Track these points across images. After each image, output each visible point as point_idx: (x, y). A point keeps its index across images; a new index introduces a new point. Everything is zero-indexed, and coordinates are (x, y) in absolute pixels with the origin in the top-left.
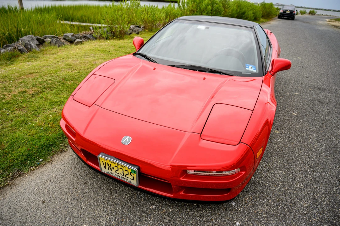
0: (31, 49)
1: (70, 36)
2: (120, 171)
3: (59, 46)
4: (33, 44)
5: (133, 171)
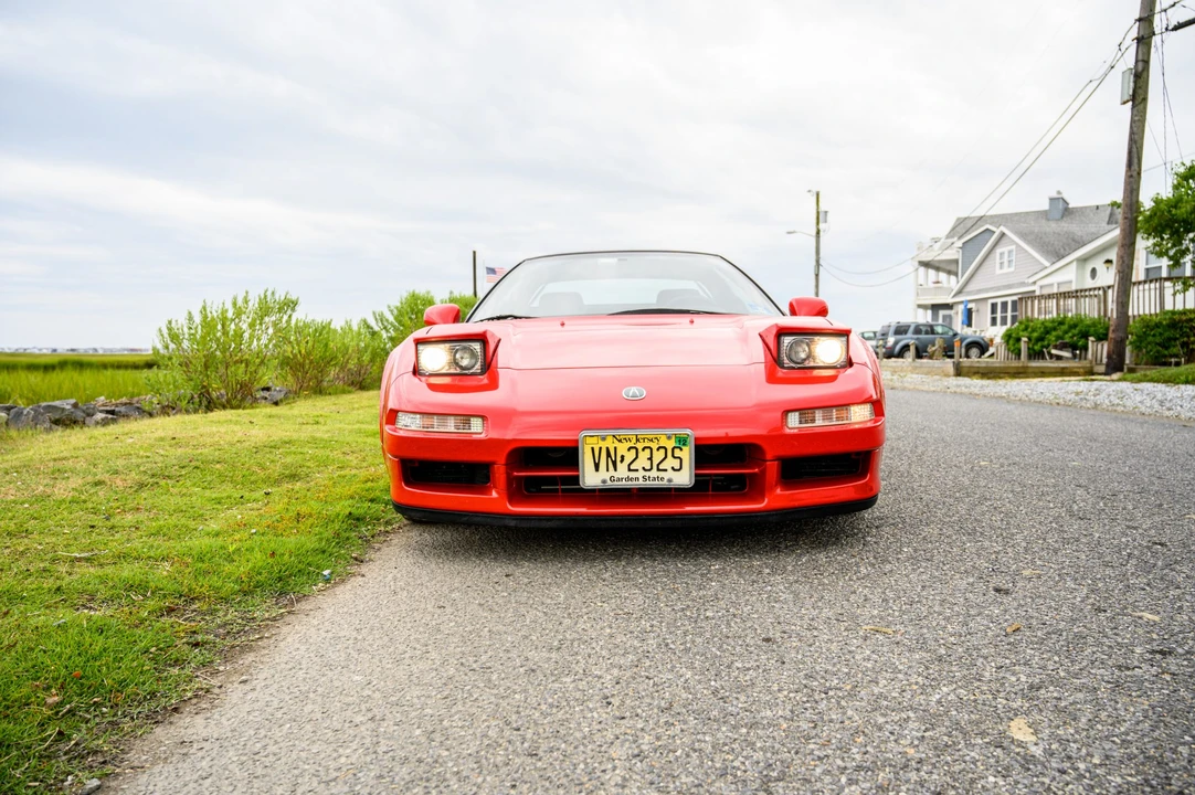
5: (682, 441)
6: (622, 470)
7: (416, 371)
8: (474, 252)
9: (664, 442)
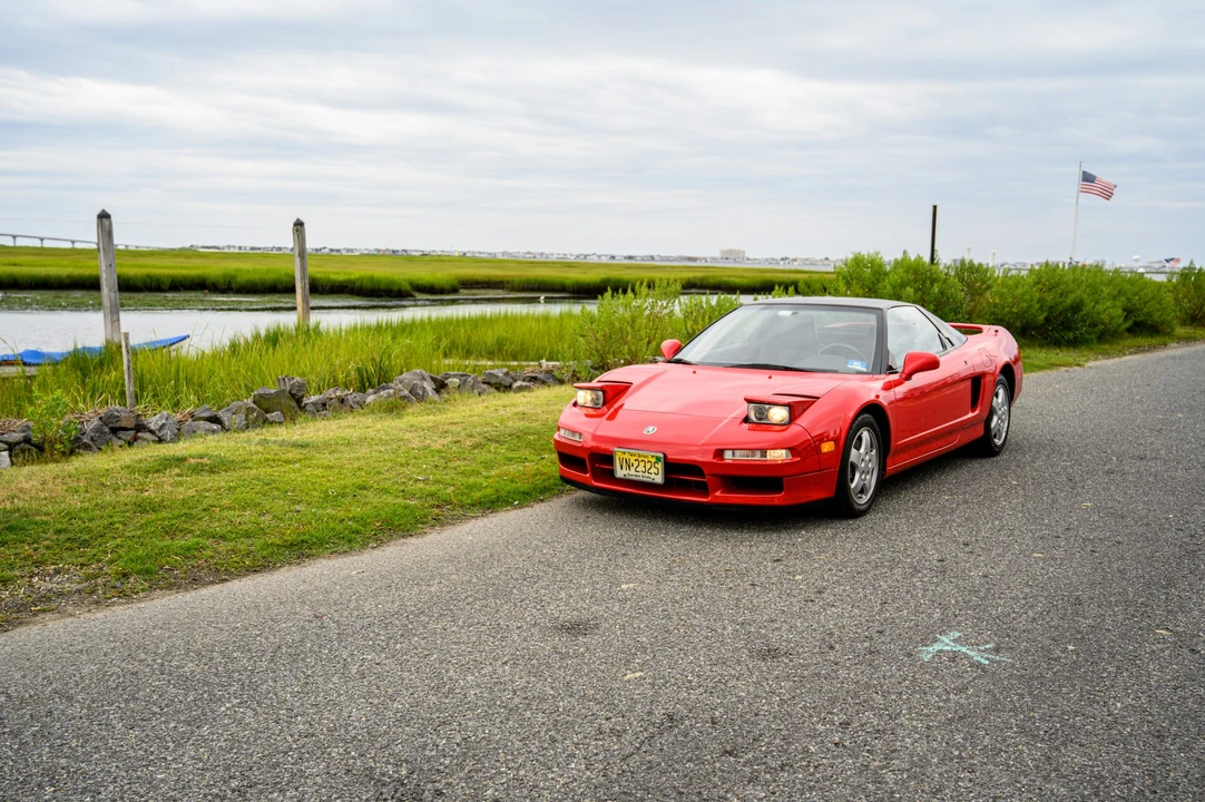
0: (423, 396)
1: (501, 375)
2: (641, 468)
3: (480, 394)
4: (429, 386)
5: (658, 459)
6: (633, 469)
7: (575, 404)
8: (935, 207)
9: (650, 459)
